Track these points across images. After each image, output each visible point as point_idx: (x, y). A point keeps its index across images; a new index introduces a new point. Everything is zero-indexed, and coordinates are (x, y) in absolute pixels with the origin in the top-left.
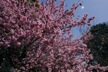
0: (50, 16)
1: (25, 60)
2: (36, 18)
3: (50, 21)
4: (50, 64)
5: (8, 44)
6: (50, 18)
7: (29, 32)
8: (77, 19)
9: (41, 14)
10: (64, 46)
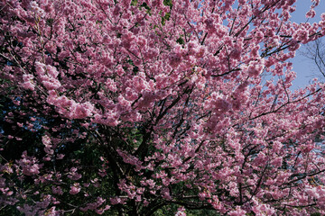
0: (217, 21)
1: (152, 160)
2: (167, 40)
3: (221, 37)
4: (232, 170)
5: (116, 117)
6: (218, 26)
7: (165, 80)
8: (309, 14)
9: (180, 23)
10: (264, 114)
